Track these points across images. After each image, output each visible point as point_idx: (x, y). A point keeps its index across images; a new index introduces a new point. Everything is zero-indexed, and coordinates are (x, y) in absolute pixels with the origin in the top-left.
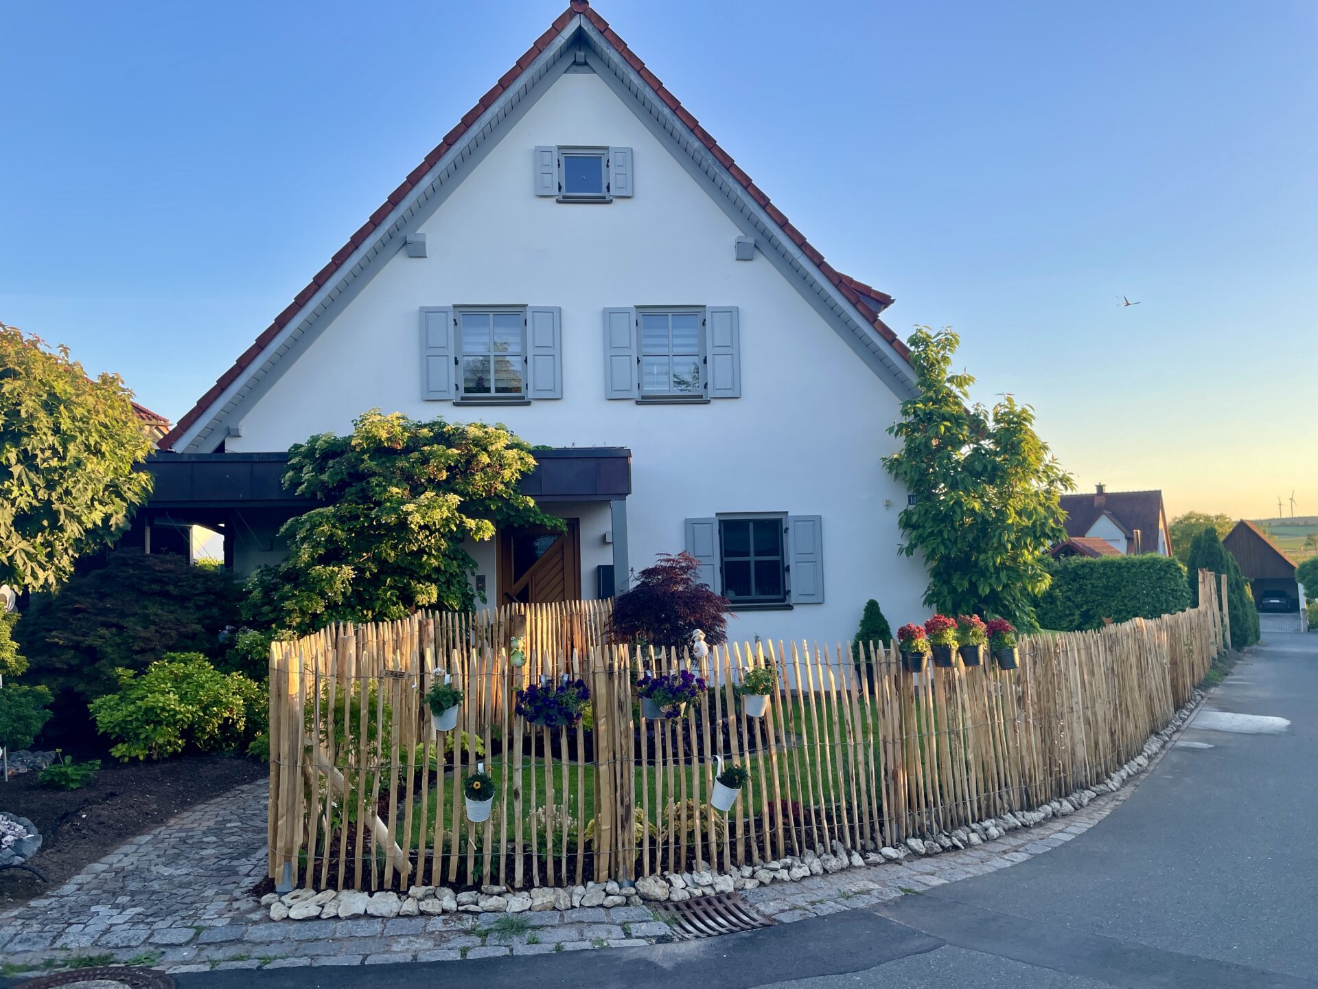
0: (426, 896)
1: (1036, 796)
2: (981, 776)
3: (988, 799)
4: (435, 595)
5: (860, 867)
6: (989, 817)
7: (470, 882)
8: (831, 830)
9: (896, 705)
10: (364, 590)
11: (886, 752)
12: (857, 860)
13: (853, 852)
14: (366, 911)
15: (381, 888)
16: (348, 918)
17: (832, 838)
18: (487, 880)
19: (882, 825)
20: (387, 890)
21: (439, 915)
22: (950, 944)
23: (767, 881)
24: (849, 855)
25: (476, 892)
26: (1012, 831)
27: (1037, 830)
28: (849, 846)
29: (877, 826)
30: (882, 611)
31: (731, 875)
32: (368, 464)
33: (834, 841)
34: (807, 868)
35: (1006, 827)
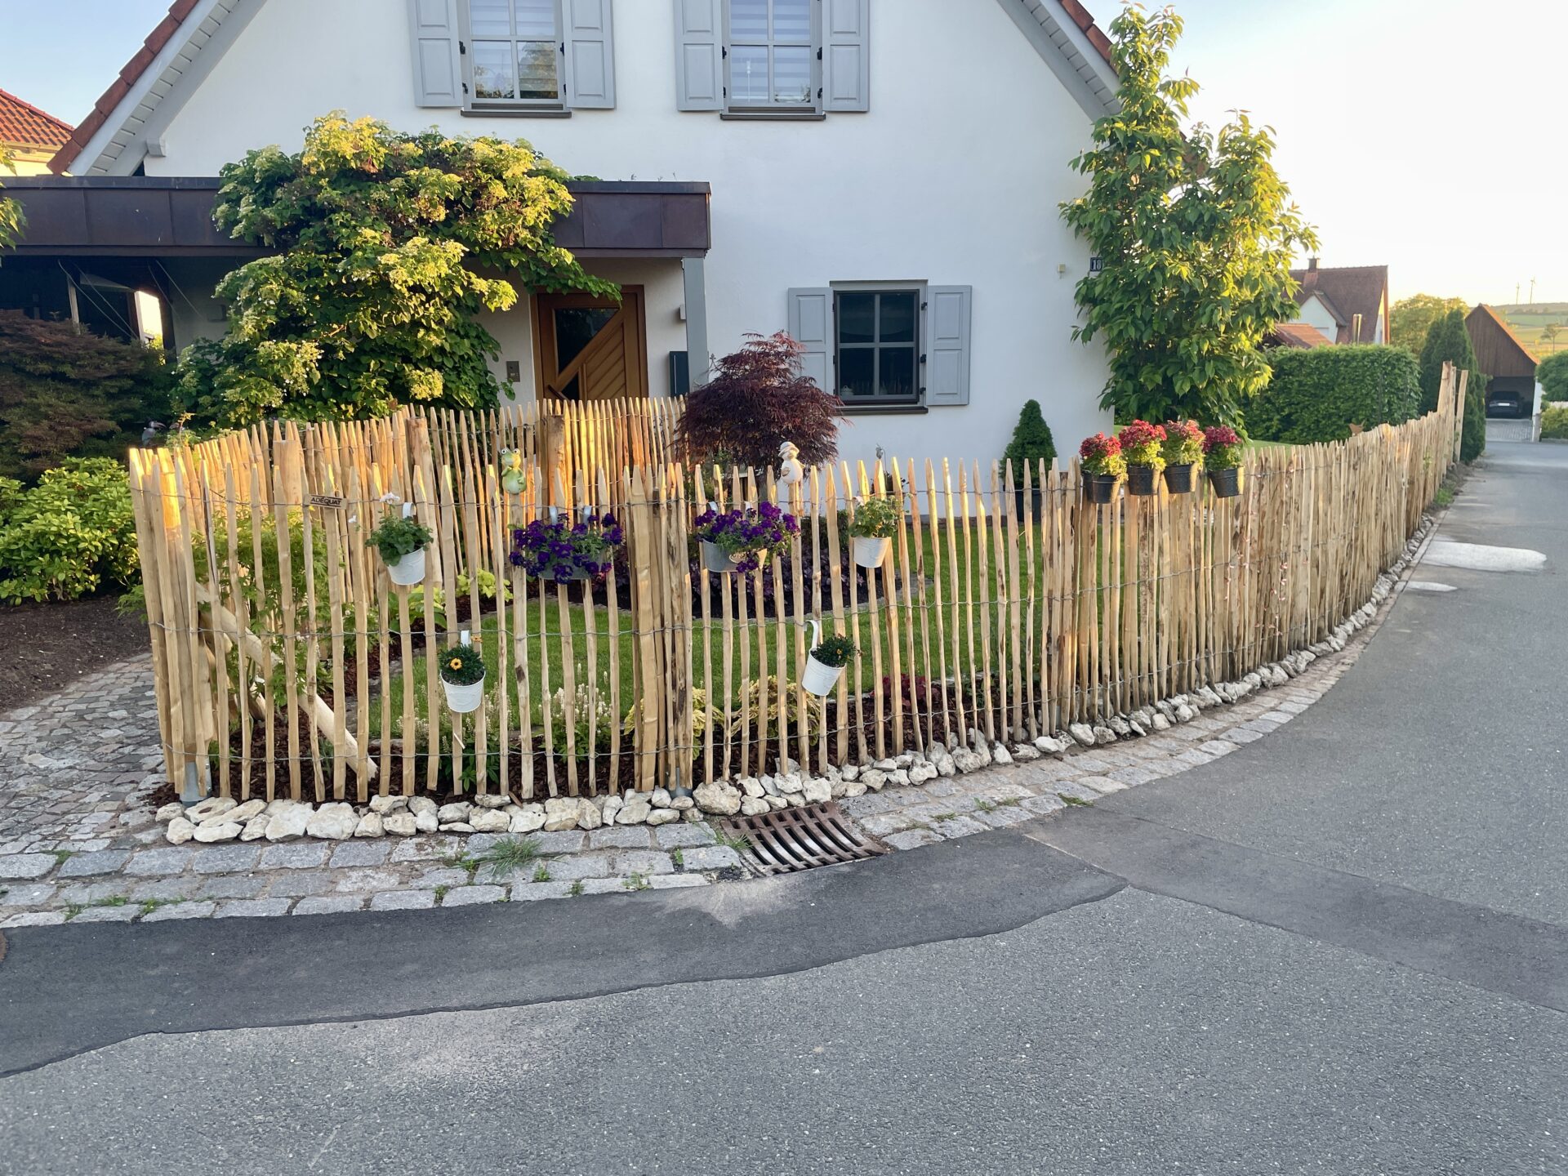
0: (395, 810)
1: (1243, 663)
2: (1175, 640)
3: (1181, 668)
4: (440, 386)
5: (1006, 764)
6: (1180, 691)
7: (458, 789)
8: (969, 717)
9: (1070, 549)
10: (340, 376)
11: (1050, 612)
12: (1002, 755)
13: (998, 744)
14: (306, 832)
15: (330, 797)
16: (278, 841)
17: (969, 726)
18: (482, 788)
19: (1038, 707)
20: (340, 801)
21: (411, 837)
22: (1133, 886)
23: (878, 786)
24: (991, 747)
25: (466, 803)
26: (1209, 710)
27: (1243, 707)
28: (992, 736)
29: (1032, 710)
30: (1044, 415)
31: (828, 778)
32: (328, 194)
33: (971, 730)
34: (933, 767)
35: (1203, 704)
